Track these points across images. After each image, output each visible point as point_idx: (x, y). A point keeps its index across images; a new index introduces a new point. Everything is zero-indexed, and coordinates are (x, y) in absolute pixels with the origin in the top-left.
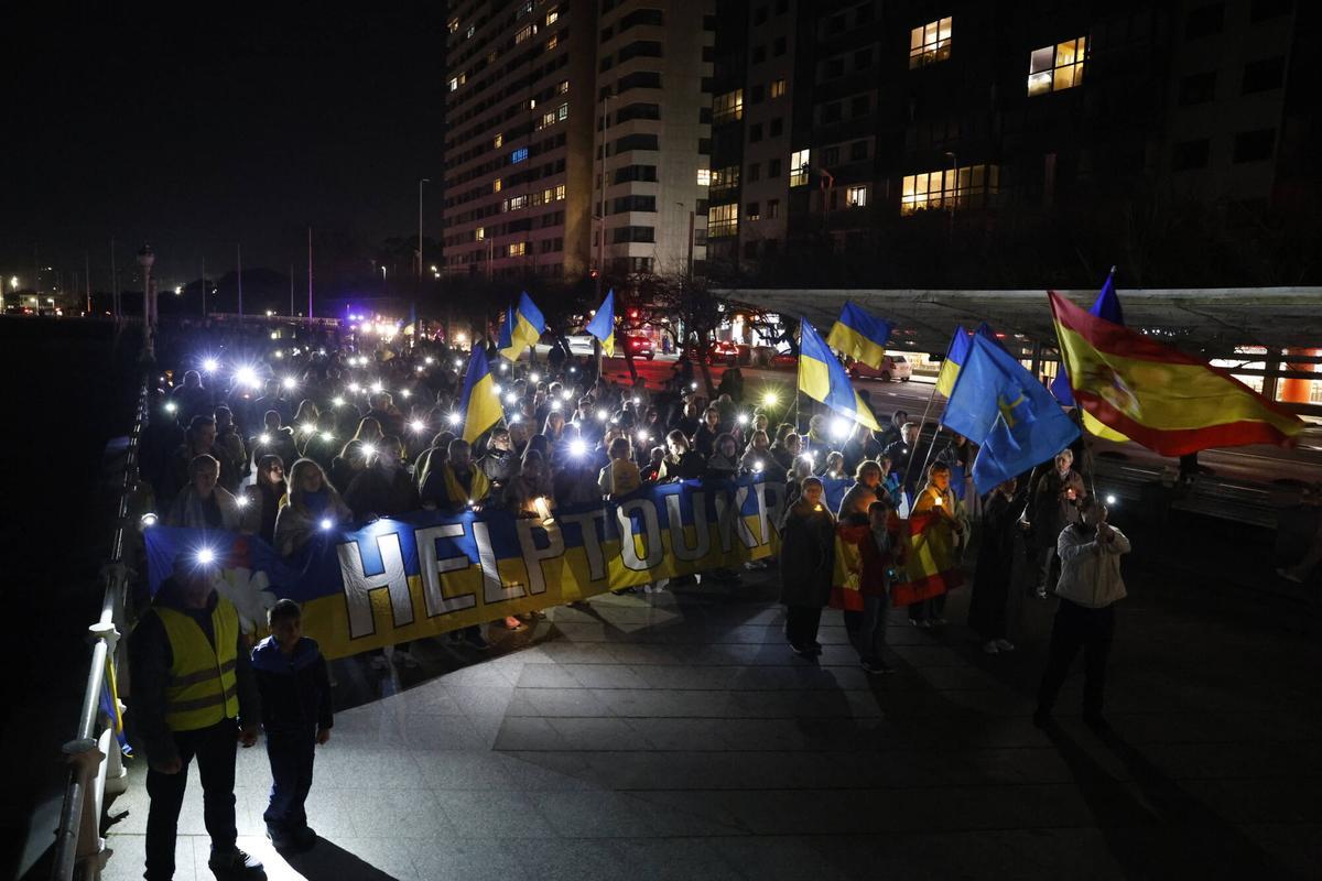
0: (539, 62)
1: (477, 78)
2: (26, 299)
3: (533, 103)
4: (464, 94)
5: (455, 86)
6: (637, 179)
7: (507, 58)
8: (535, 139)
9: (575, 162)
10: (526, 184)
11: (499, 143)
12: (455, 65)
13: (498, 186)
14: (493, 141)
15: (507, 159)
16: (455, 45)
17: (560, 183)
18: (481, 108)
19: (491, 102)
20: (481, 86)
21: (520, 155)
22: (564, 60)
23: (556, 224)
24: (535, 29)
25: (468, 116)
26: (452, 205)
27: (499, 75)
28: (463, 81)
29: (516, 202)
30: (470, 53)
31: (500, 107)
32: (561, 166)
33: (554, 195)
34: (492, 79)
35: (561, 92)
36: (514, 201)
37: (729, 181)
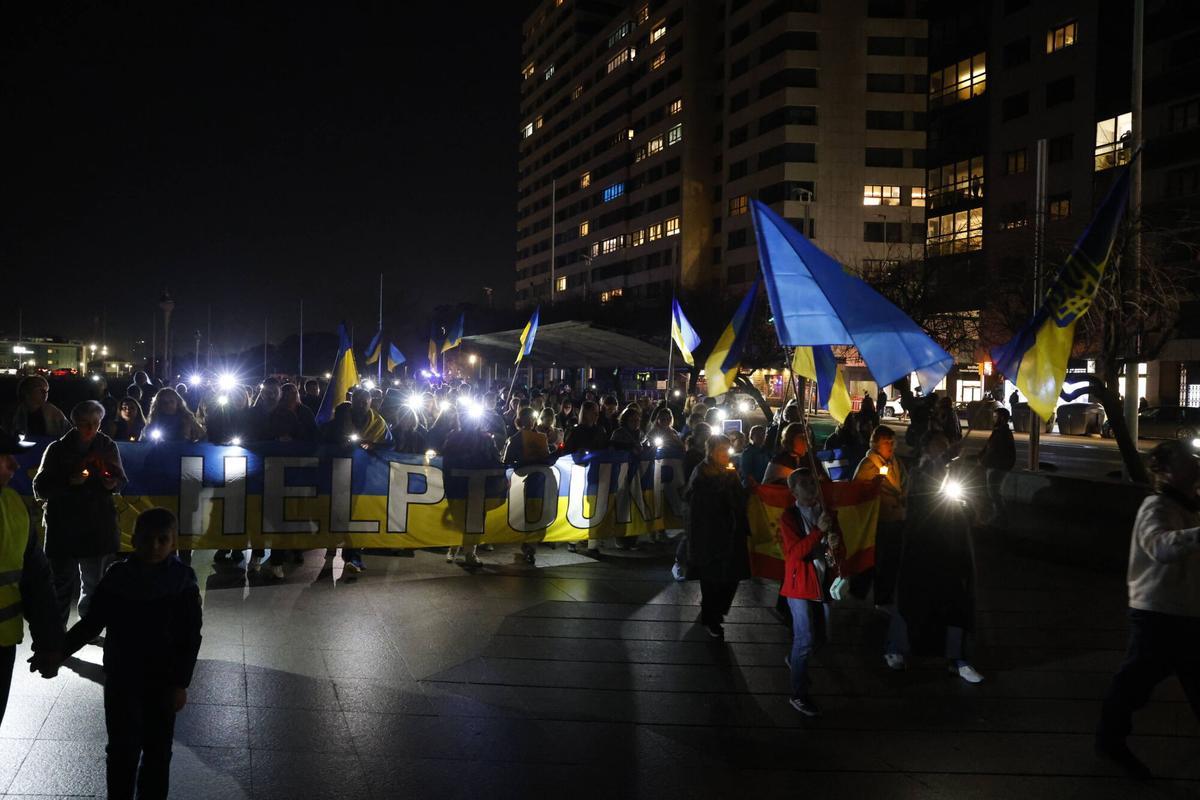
0: (641, 85)
1: (557, 119)
2: (109, 365)
3: (631, 134)
4: (540, 139)
5: (530, 131)
6: (789, 199)
7: (598, 88)
8: (635, 171)
9: (689, 188)
10: (622, 224)
11: (586, 182)
12: (529, 111)
13: (585, 230)
14: (577, 183)
15: (598, 197)
16: (530, 90)
17: (672, 217)
18: (563, 148)
19: (576, 140)
20: (562, 126)
21: (613, 193)
22: (673, 75)
23: (668, 263)
24: (633, 55)
25: (546, 159)
26: (526, 256)
27: (587, 108)
28: (540, 124)
29: (609, 245)
30: (548, 95)
31: (586, 145)
32: (674, 196)
33: (664, 231)
34: (576, 117)
35: (670, 111)
36: (606, 245)
37: (951, 182)
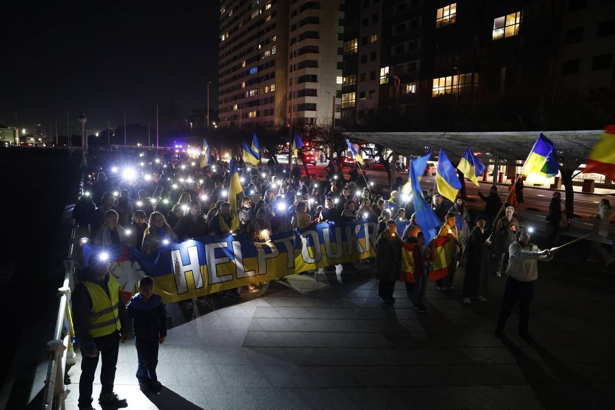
0: (263, 27)
1: (233, 35)
2: (29, 139)
3: (260, 46)
4: (228, 42)
5: (223, 39)
6: (308, 82)
7: (248, 25)
8: (261, 63)
9: (279, 73)
10: (256, 84)
11: (244, 65)
12: (223, 29)
13: (244, 85)
14: (241, 65)
15: (248, 72)
16: (223, 20)
17: (273, 83)
18: (236, 48)
19: (240, 46)
20: (236, 39)
21: (254, 70)
22: (274, 26)
23: (271, 103)
25: (230, 52)
26: (222, 94)
27: (244, 33)
28: (227, 36)
29: (252, 92)
31: (245, 48)
32: (273, 75)
33: (270, 89)
34: (241, 35)
35: (272, 41)
36: (251, 92)
37: (351, 81)
